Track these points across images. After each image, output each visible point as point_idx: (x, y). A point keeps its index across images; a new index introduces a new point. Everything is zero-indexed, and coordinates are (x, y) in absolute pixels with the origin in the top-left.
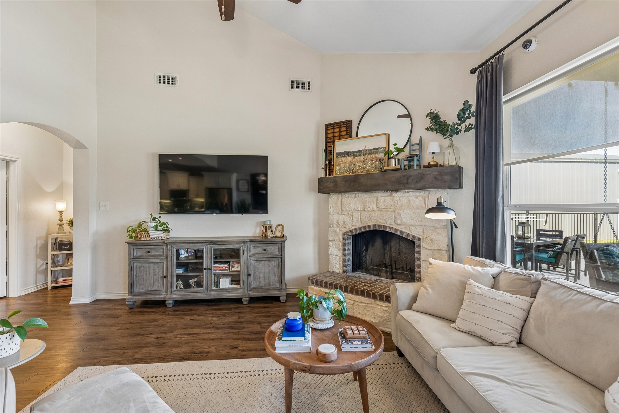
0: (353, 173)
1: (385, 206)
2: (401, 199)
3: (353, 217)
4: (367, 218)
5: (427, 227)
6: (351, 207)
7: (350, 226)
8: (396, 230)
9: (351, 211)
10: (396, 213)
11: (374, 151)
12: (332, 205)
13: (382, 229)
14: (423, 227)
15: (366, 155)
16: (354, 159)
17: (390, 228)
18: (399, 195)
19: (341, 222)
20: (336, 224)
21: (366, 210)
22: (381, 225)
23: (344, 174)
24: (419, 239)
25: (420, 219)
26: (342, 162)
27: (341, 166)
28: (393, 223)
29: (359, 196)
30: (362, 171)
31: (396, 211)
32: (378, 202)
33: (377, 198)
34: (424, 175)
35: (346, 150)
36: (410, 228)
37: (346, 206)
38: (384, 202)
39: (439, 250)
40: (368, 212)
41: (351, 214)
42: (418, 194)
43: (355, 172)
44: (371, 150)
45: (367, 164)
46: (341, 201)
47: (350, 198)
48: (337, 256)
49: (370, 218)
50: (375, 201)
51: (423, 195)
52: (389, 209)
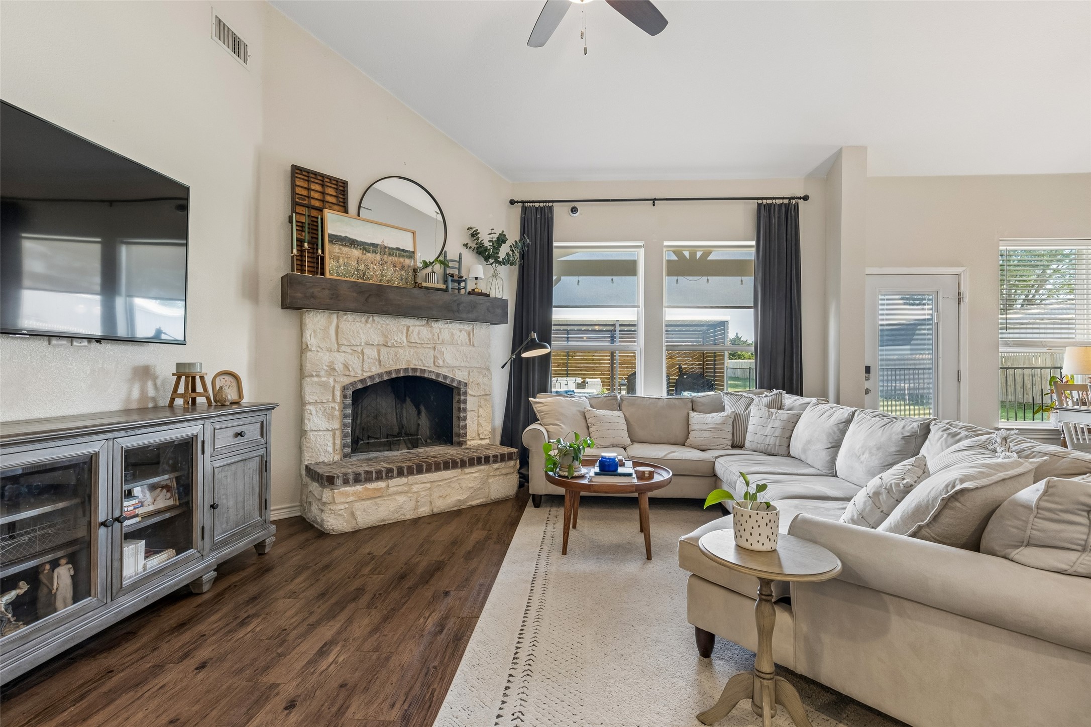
0: (364, 280)
1: (421, 341)
2: (442, 331)
3: (366, 357)
4: (391, 358)
5: (472, 369)
6: (361, 339)
7: (360, 372)
8: (438, 375)
9: (360, 345)
10: (436, 350)
11: (398, 252)
12: (313, 333)
13: (418, 374)
14: (468, 369)
15: (385, 254)
16: (365, 256)
17: (430, 372)
18: (440, 326)
19: (339, 367)
20: (327, 371)
21: (390, 344)
22: (417, 369)
23: (347, 277)
24: (466, 385)
25: (465, 359)
26: (341, 254)
27: (341, 260)
28: (432, 365)
29: (374, 320)
30: (380, 280)
31: (436, 348)
32: (409, 333)
33: (408, 328)
34: (477, 304)
35: (348, 236)
36: (454, 371)
37: (350, 337)
38: (419, 333)
39: (486, 395)
40: (393, 349)
41: (360, 351)
42: (462, 326)
43: (368, 278)
44: (393, 249)
45: (388, 269)
46: (337, 327)
47: (357, 324)
48: (329, 430)
49: (398, 358)
50: (405, 332)
51: (467, 328)
52: (426, 345)
